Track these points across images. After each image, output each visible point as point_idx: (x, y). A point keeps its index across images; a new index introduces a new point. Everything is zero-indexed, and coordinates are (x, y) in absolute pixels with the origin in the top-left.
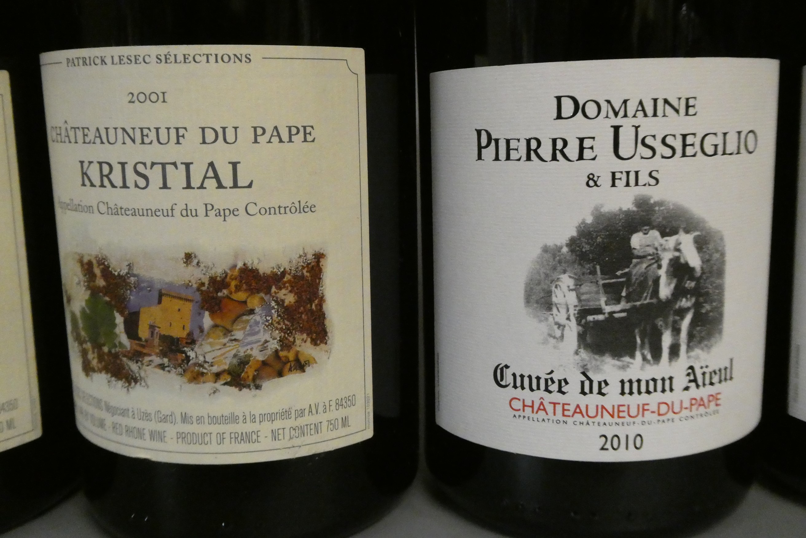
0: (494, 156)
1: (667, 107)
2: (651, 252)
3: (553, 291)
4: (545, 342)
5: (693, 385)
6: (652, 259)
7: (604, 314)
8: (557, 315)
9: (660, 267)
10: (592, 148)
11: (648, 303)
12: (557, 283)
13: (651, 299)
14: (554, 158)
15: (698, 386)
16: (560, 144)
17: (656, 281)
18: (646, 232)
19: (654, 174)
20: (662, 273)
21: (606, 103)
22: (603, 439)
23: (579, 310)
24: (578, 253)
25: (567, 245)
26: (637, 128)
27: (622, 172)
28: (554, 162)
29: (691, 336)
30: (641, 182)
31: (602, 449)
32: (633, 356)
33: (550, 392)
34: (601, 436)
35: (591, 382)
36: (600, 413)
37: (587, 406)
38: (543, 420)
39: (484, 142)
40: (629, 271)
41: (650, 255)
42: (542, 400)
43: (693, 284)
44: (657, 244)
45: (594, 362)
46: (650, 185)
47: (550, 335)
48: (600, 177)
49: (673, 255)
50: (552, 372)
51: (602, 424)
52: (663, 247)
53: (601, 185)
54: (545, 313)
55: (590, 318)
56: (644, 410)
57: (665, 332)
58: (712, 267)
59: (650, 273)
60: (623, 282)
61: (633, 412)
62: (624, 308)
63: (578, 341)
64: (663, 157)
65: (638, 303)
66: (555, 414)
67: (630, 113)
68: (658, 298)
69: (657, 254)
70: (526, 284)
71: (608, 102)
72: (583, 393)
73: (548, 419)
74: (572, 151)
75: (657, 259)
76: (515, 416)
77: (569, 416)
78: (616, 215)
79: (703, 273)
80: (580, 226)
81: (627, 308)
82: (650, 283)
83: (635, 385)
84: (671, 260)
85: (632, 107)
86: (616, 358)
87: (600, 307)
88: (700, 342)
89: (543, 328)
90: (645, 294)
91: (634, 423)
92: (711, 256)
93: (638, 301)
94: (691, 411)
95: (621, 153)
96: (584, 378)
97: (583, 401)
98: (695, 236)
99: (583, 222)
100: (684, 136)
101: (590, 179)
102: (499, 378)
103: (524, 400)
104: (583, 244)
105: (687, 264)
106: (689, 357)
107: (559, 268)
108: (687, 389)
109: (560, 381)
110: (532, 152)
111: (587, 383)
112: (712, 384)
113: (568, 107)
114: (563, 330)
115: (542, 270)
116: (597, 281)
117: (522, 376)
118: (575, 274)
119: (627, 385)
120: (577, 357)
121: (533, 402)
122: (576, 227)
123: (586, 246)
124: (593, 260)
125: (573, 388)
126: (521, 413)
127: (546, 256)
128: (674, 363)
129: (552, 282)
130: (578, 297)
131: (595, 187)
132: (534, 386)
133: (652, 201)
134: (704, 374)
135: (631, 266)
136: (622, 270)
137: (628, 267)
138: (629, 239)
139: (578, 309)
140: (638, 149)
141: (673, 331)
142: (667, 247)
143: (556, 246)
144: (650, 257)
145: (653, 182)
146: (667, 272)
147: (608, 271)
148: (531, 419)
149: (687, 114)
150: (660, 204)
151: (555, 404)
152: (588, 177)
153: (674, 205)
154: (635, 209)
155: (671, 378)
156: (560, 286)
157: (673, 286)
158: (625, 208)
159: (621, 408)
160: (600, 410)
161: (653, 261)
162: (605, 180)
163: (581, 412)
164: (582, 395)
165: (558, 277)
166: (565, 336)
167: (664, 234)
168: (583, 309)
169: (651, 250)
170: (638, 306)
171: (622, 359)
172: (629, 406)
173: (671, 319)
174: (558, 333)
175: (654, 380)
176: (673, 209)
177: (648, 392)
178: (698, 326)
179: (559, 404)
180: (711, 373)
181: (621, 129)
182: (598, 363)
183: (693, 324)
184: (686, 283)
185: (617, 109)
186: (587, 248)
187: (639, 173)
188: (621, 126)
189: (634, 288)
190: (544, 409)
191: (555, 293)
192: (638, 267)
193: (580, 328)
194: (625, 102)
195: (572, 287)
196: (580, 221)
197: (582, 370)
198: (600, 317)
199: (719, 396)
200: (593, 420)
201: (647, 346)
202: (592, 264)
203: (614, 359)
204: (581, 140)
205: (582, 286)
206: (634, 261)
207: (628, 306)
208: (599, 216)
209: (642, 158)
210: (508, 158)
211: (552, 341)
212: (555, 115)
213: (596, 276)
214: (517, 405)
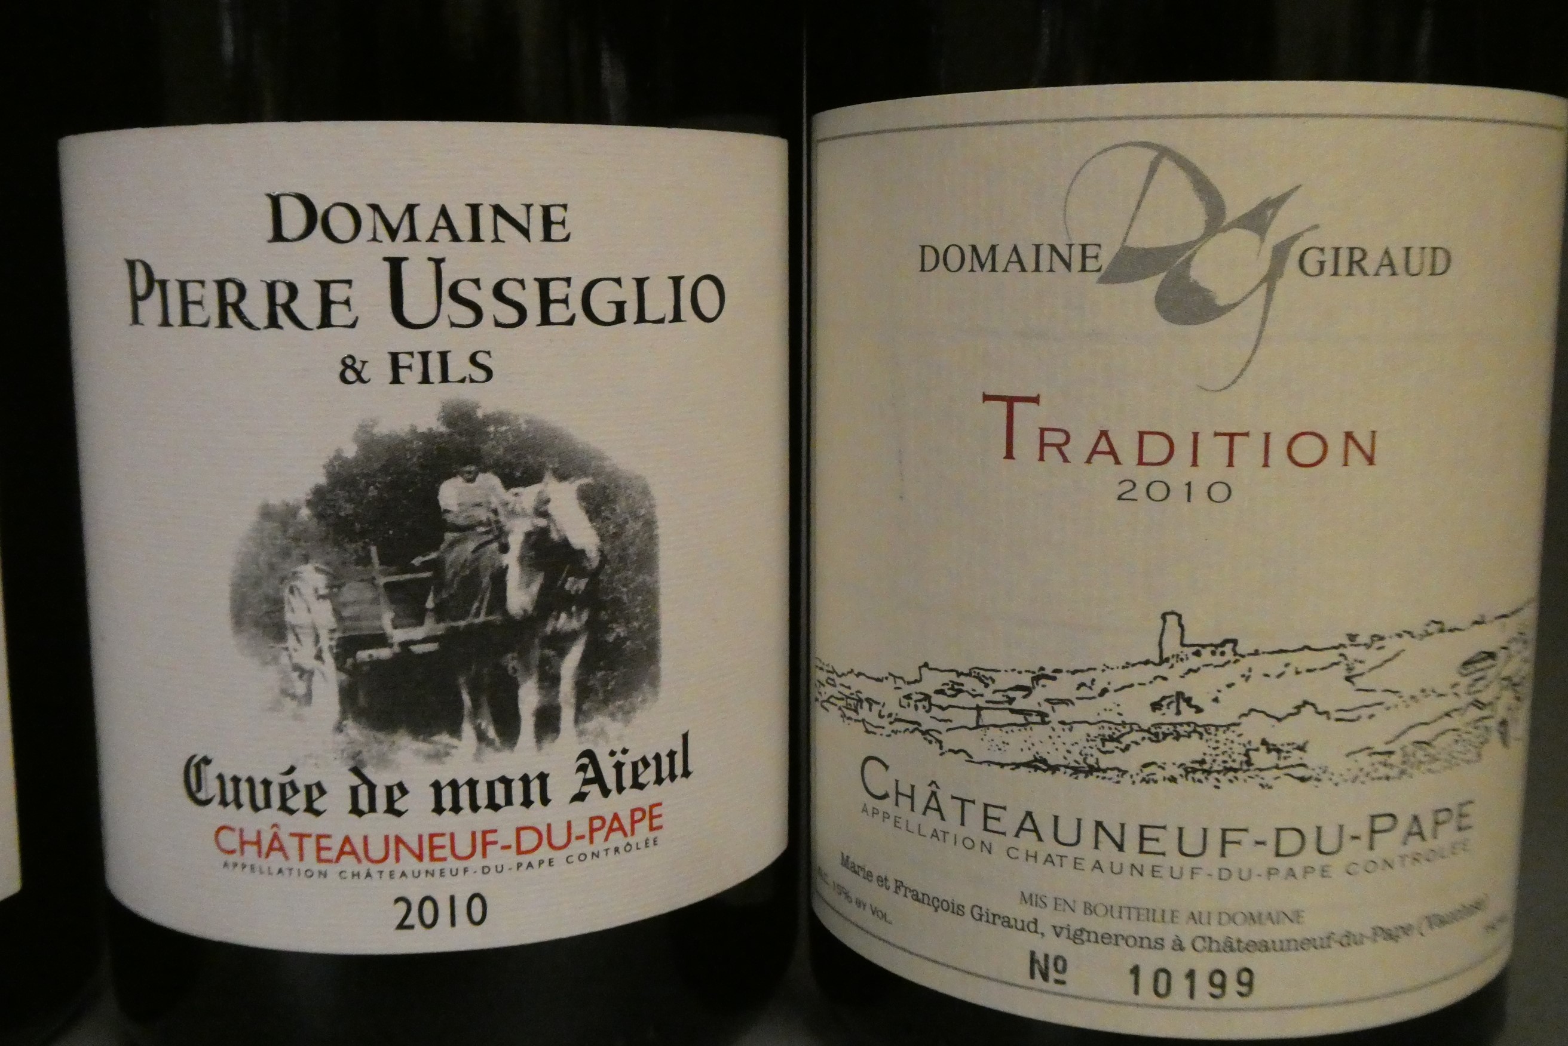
0: (159, 318)
1: (501, 221)
2: (484, 518)
3: (286, 599)
4: (275, 707)
5: (594, 789)
6: (487, 533)
7: (391, 646)
8: (296, 650)
9: (504, 549)
10: (347, 302)
11: (485, 625)
12: (293, 583)
13: (489, 612)
14: (273, 322)
15: (605, 792)
16: (282, 294)
17: (500, 576)
18: (470, 476)
19: (481, 358)
20: (511, 560)
21: (370, 210)
22: (402, 907)
23: (339, 639)
24: (331, 520)
25: (309, 503)
26: (438, 262)
27: (411, 354)
28: (273, 330)
29: (583, 691)
30: (452, 375)
31: (401, 926)
32: (455, 731)
33: (292, 812)
34: (397, 901)
35: (372, 787)
36: (392, 853)
37: (366, 838)
38: (280, 871)
39: (141, 287)
40: (438, 557)
41: (481, 523)
42: (275, 829)
43: (582, 584)
44: (495, 503)
45: (375, 747)
46: (472, 381)
47: (285, 692)
48: (367, 364)
49: (533, 525)
50: (292, 770)
51: (397, 874)
52: (510, 507)
53: (369, 380)
54: (272, 647)
55: (363, 655)
56: (485, 844)
57: (525, 681)
58: (625, 549)
59: (484, 562)
60: (427, 578)
61: (463, 848)
62: (432, 633)
63: (342, 702)
64: (498, 324)
65: (462, 623)
66: (301, 858)
67: (422, 232)
68: (505, 612)
69: (497, 522)
70: (233, 585)
71: (375, 208)
72: (356, 811)
73: (291, 870)
74: (308, 307)
75: (497, 533)
76: (226, 865)
77: (329, 861)
78: (403, 441)
79: (604, 559)
80: (331, 464)
81: (439, 633)
82: (486, 581)
83: (464, 793)
84: (528, 535)
85: (425, 222)
86: (421, 737)
87: (382, 632)
88: (606, 702)
89: (271, 676)
90: (476, 605)
91: (465, 870)
92: (621, 527)
93: (462, 618)
94: (591, 841)
95: (408, 313)
96: (356, 781)
97: (357, 828)
98: (582, 486)
99: (338, 456)
100: (544, 285)
101: (346, 366)
102: (194, 787)
103: (241, 831)
104: (340, 501)
105: (565, 543)
106: (581, 733)
107: (296, 552)
108: (580, 797)
109: (309, 788)
110: (230, 310)
111: (363, 791)
112: (637, 785)
113: (294, 218)
114: (310, 680)
115: (263, 558)
116: (374, 578)
117: (236, 780)
118: (327, 564)
119: (447, 794)
120: (340, 737)
121: (259, 833)
122: (324, 467)
123: (348, 505)
124: (363, 534)
125: (336, 801)
126: (235, 858)
127: (269, 525)
128: (547, 745)
129: (283, 580)
130: (337, 612)
131: (358, 384)
132: (260, 801)
133: (480, 414)
134: (619, 766)
135: (443, 547)
136: (424, 556)
137: (436, 548)
138: (436, 492)
139: (337, 635)
140: (443, 307)
141: (542, 679)
142: (518, 508)
143: (287, 505)
144: (481, 529)
145: (480, 375)
146: (521, 559)
147: (394, 558)
148: (257, 869)
149: (547, 237)
150: (499, 419)
151: (301, 836)
152: (343, 362)
153: (528, 422)
154: (443, 429)
155: (543, 777)
156: (298, 589)
157: (535, 588)
158: (422, 428)
159: (437, 841)
160: (392, 845)
161: (491, 537)
162: (379, 370)
163: (353, 852)
164: (354, 817)
165: (293, 570)
166: (314, 693)
167: (509, 482)
168: (348, 637)
169: (483, 515)
170: (461, 629)
171: (432, 738)
172: (452, 835)
173: (536, 654)
174: (300, 688)
175: (507, 782)
176: (527, 432)
177: (493, 806)
178: (600, 669)
179: (309, 836)
180: (635, 765)
181: (404, 265)
182: (385, 747)
183: (587, 664)
184: (565, 581)
185: (394, 225)
186: (348, 509)
187: (449, 356)
188: (406, 259)
189: (452, 591)
190: (281, 849)
191: (290, 603)
192: (457, 548)
193: (344, 677)
194: (410, 209)
195: (323, 591)
196: (332, 454)
197: (352, 764)
198: (384, 653)
199: (656, 811)
200: (380, 867)
201: (486, 711)
202: (361, 544)
203: (417, 740)
204: (325, 286)
205: (345, 589)
206: (449, 536)
207: (440, 629)
208: (369, 444)
209: (453, 325)
210: (186, 322)
211: (290, 705)
212: (270, 234)
213: (369, 567)
214: (230, 840)
